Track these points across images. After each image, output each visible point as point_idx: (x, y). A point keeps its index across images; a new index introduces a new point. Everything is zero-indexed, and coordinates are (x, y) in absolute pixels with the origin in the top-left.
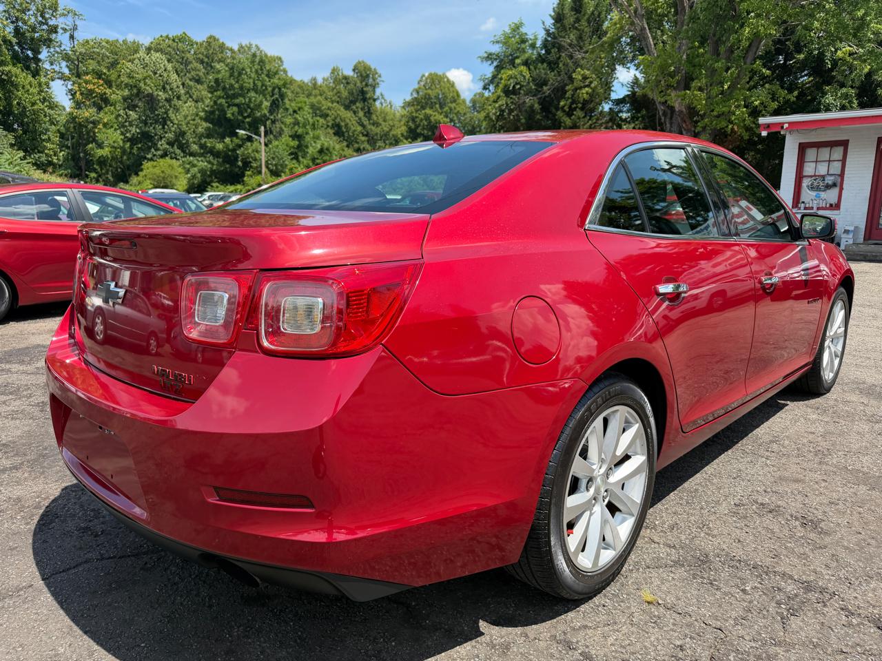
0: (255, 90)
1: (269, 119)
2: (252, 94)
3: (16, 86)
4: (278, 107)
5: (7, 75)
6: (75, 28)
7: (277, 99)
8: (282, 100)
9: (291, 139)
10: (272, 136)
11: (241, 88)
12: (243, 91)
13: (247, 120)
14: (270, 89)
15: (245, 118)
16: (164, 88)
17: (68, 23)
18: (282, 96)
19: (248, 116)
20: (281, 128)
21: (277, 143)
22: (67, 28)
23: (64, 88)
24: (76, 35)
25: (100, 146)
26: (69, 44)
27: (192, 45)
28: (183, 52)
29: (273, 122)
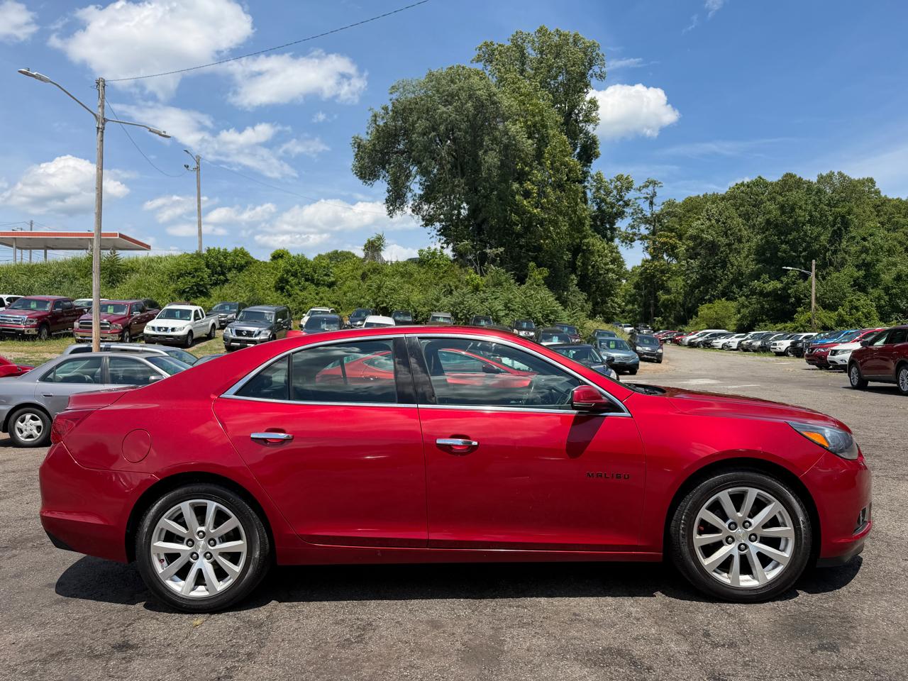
0: (812, 222)
1: (828, 250)
2: (808, 227)
3: (592, 253)
4: (840, 236)
5: (586, 246)
6: (654, 194)
7: (839, 228)
8: (846, 228)
9: (856, 270)
10: (831, 268)
11: (796, 222)
12: (797, 226)
13: (803, 254)
14: (831, 218)
15: (801, 252)
16: (726, 233)
17: (649, 192)
18: (846, 224)
19: (804, 250)
20: (844, 258)
21: (837, 274)
22: (648, 196)
23: (642, 246)
24: (654, 200)
25: (668, 291)
26: (648, 210)
27: (766, 187)
28: (757, 195)
29: (835, 252)
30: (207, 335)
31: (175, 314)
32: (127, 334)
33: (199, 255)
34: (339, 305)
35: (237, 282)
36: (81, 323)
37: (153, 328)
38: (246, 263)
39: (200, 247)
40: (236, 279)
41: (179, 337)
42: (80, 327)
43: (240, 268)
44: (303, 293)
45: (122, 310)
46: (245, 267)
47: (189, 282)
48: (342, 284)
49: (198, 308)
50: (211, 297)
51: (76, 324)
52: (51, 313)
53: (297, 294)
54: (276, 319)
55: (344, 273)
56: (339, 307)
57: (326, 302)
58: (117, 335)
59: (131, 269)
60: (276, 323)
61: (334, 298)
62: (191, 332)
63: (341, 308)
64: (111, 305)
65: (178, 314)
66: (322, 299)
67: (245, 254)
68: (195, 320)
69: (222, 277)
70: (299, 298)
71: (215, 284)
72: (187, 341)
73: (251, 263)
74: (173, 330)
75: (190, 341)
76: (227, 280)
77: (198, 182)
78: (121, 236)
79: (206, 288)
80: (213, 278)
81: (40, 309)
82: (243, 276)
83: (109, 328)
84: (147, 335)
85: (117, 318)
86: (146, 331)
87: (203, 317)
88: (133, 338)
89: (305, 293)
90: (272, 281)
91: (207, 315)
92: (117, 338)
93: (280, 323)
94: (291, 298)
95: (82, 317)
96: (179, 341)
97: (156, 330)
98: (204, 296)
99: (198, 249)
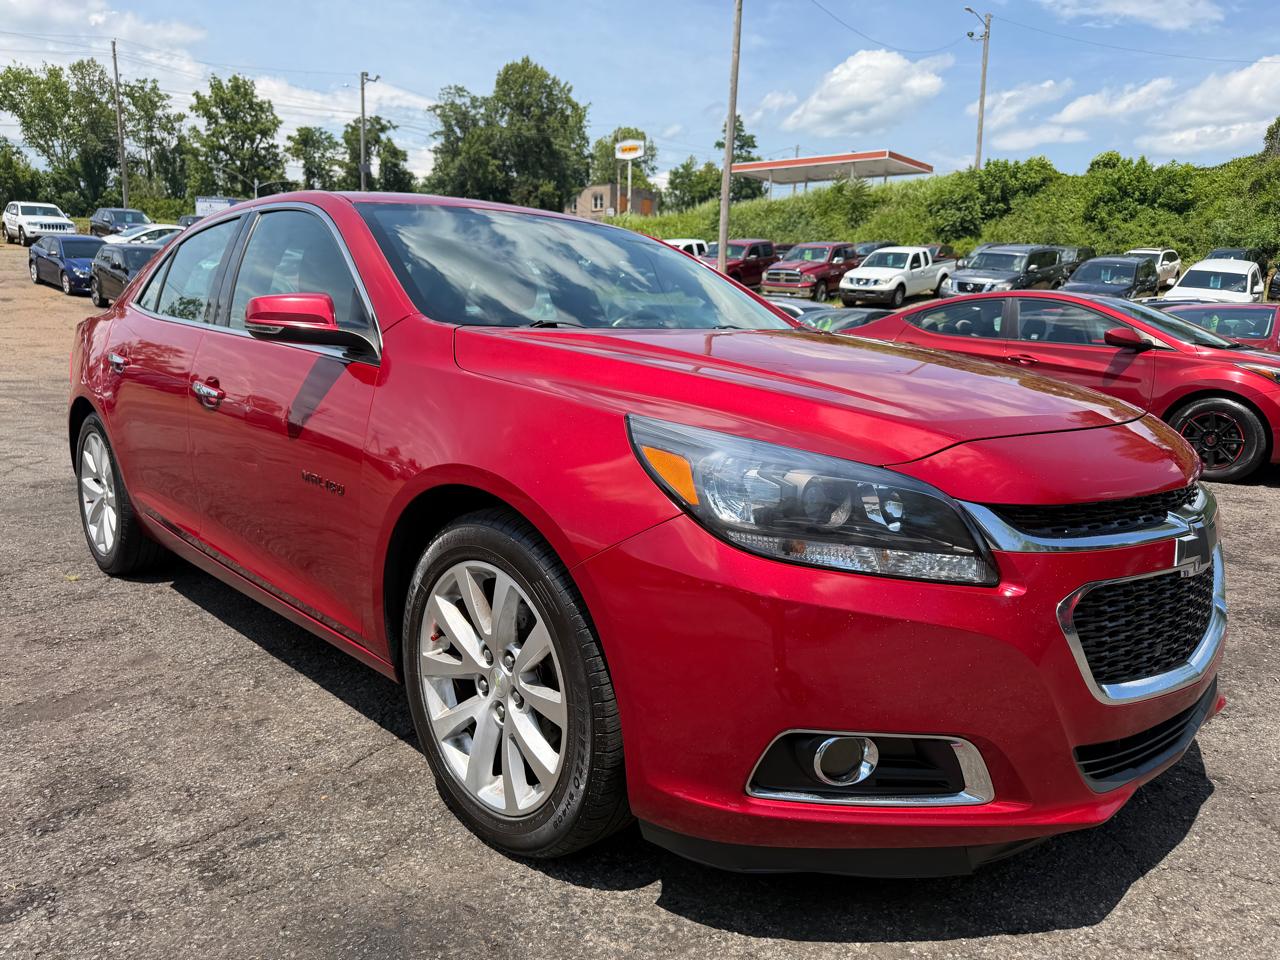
30: (934, 291)
31: (886, 260)
32: (823, 287)
33: (972, 174)
34: (1192, 244)
35: (1023, 211)
36: (770, 274)
37: (851, 280)
38: (1044, 180)
39: (978, 160)
40: (1023, 207)
41: (882, 293)
42: (768, 279)
43: (1031, 190)
44: (1127, 225)
45: (822, 256)
46: (1041, 186)
47: (953, 216)
48: (1205, 207)
49: (920, 250)
50: (980, 236)
51: (765, 275)
52: (745, 261)
53: (1117, 227)
54: (1029, 263)
55: (1216, 185)
56: (1189, 248)
57: (1166, 238)
58: (808, 289)
59: (880, 201)
60: (1027, 272)
61: (1184, 231)
62: (901, 286)
63: (1194, 250)
64: (809, 249)
65: (890, 259)
66: (1160, 234)
67: (1044, 166)
68: (912, 268)
69: (1001, 205)
70: (1118, 232)
71: (989, 216)
72: (894, 298)
73: (1051, 180)
74: (876, 282)
75: (899, 299)
76: (1008, 211)
77: (985, 57)
78: (892, 155)
79: (975, 225)
80: (988, 208)
81: (735, 257)
82: (1036, 203)
83: (798, 281)
84: (843, 290)
85: (813, 266)
86: (844, 284)
87: (927, 263)
88: (832, 294)
89: (1131, 225)
90: (1081, 207)
91: (934, 262)
92: (808, 293)
93: (1032, 271)
94: (1105, 234)
95: (774, 266)
96: (882, 299)
97: (855, 282)
98: (971, 236)
99: (973, 165)
